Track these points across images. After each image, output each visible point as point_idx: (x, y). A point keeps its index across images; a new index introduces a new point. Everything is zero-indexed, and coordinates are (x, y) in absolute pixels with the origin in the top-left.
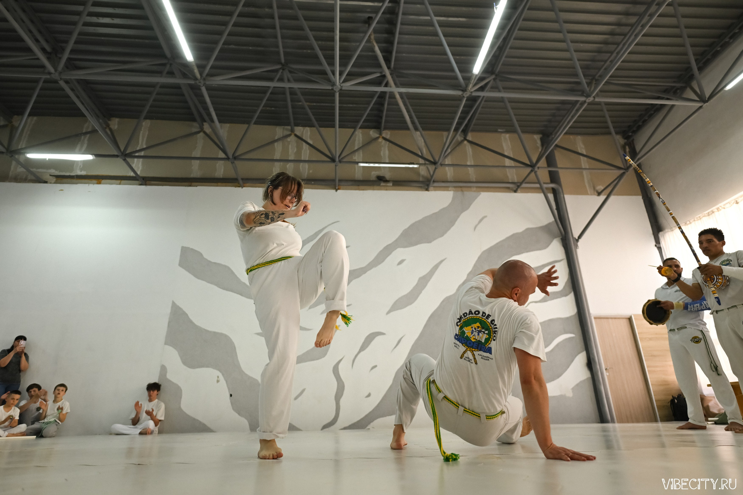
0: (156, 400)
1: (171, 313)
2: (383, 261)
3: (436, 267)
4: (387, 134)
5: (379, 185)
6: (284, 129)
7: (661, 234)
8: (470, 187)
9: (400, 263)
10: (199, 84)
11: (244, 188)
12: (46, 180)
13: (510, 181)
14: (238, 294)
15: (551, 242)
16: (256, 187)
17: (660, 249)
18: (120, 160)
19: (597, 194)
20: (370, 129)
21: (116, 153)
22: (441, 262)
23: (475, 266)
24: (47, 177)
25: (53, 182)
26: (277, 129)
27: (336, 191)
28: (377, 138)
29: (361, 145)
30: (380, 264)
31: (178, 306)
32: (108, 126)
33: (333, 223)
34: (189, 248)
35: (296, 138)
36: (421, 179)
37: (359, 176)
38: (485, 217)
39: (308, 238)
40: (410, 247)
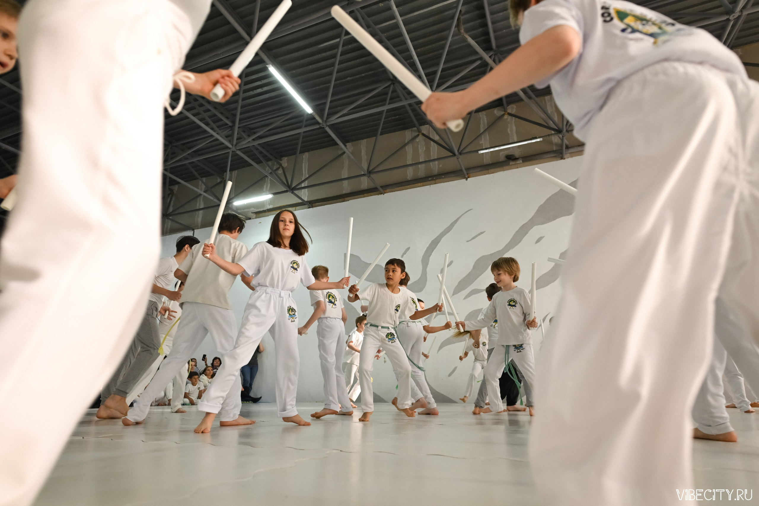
2: (520, 242)
4: (512, 109)
5: (509, 164)
6: (412, 131)
9: (538, 241)
10: (323, 127)
11: (385, 194)
12: (250, 217)
16: (395, 191)
18: (289, 194)
20: (495, 108)
21: (286, 190)
24: (250, 215)
25: (254, 217)
26: (406, 132)
27: (467, 179)
28: (504, 115)
29: (486, 127)
30: (517, 244)
32: (281, 165)
33: (466, 212)
35: (424, 137)
36: (555, 148)
37: (487, 160)
39: (445, 230)
40: (548, 222)
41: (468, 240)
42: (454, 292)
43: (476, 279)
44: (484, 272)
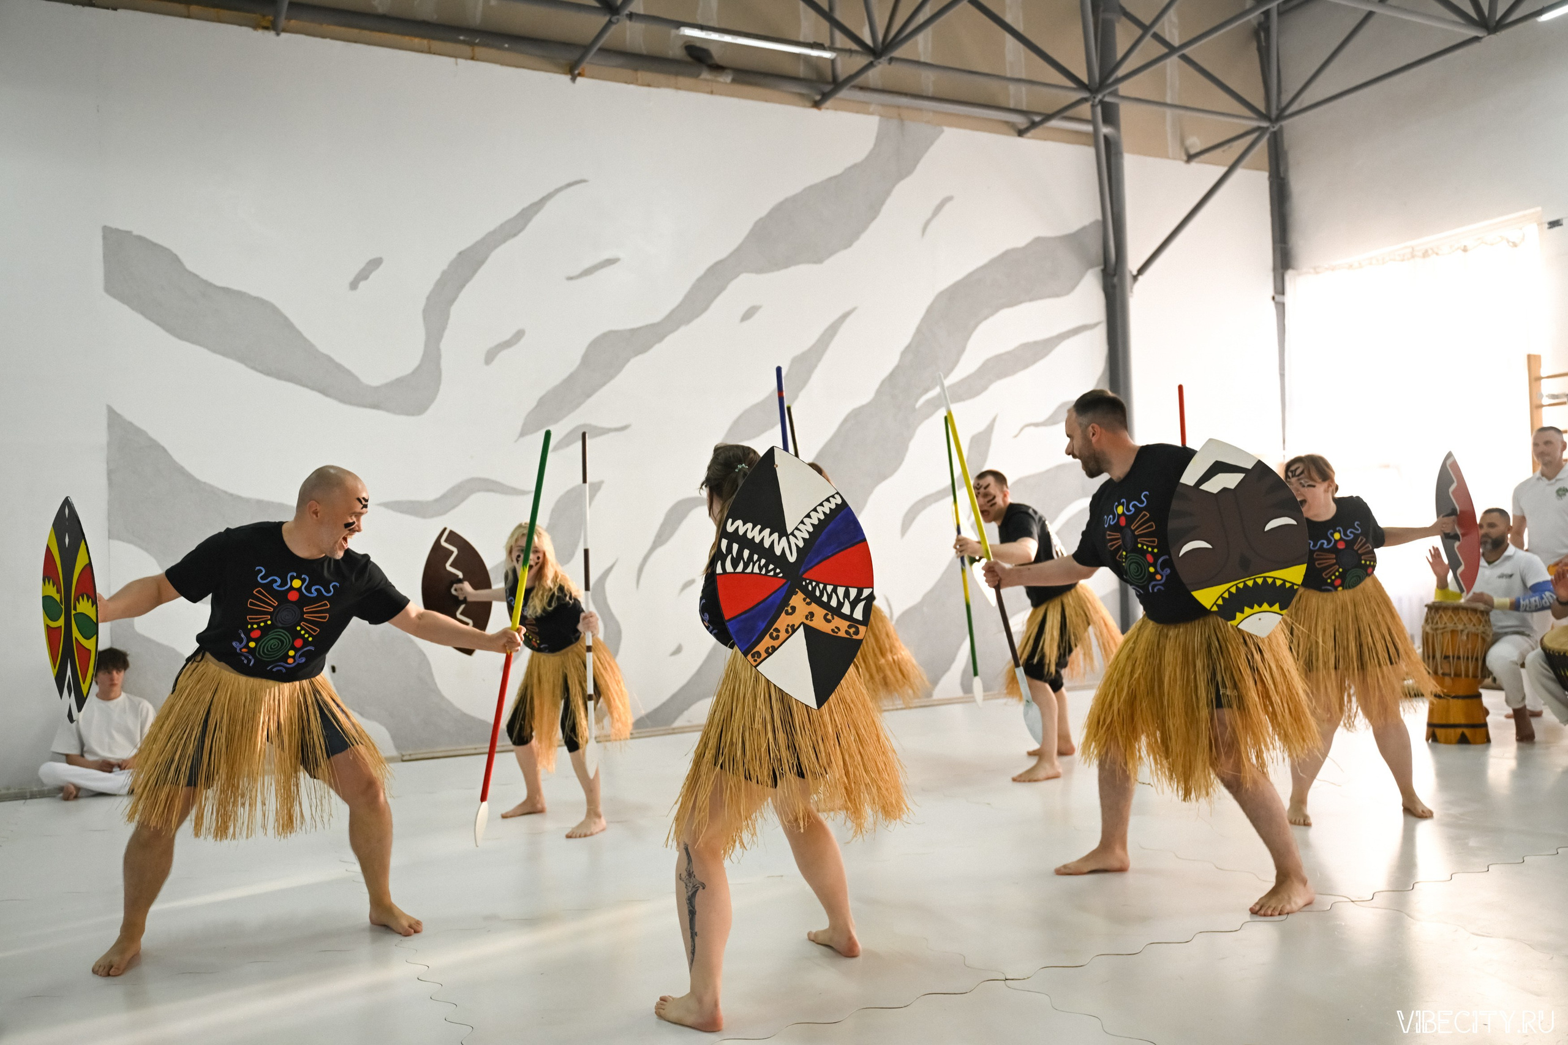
0: (123, 695)
1: (109, 444)
2: (705, 309)
3: (833, 330)
7: (1289, 275)
8: (921, 110)
9: (748, 315)
13: (1012, 106)
14: (313, 389)
15: (1081, 276)
17: (1281, 307)
19: (1185, 158)
22: (845, 316)
23: (919, 330)
27: (574, 78)
30: (697, 316)
31: (131, 423)
33: (569, 185)
34: (129, 233)
37: (636, 40)
38: (949, 199)
39: (501, 226)
40: (773, 271)
41: (572, 275)
42: (524, 425)
43: (589, 396)
44: (612, 377)
